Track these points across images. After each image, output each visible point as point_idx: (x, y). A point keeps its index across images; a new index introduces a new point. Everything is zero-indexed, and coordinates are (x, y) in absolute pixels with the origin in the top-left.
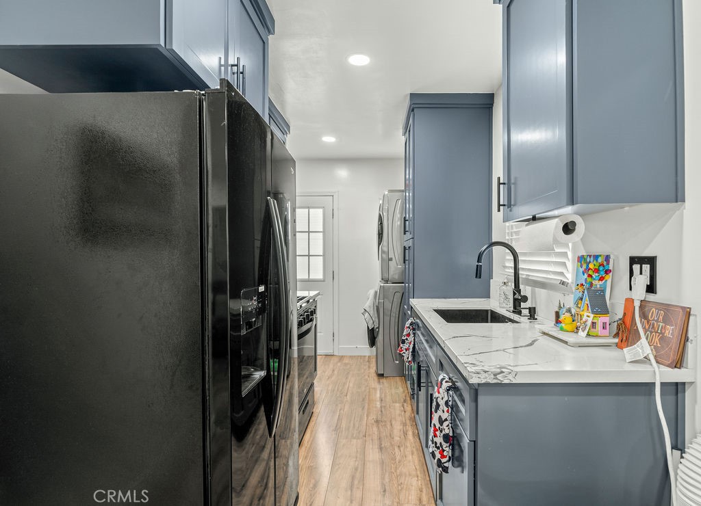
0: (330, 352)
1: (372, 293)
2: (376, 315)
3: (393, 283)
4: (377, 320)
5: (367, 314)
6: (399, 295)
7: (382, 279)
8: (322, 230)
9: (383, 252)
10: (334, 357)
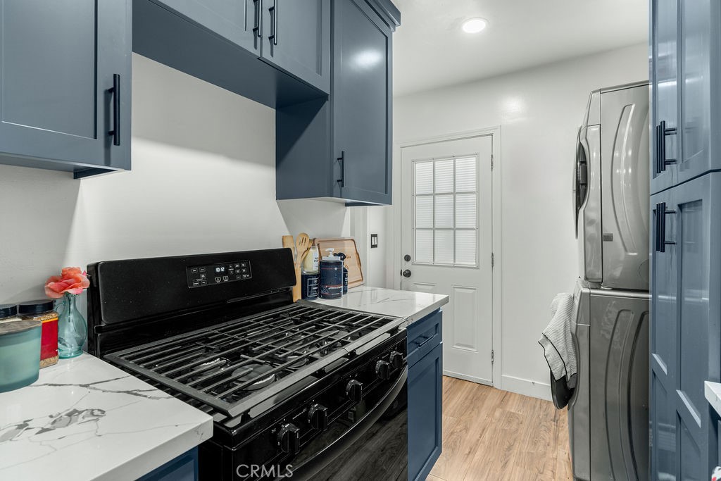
0: (486, 379)
1: (561, 301)
2: (571, 349)
3: (614, 289)
4: (573, 360)
5: (549, 347)
6: (631, 319)
7: (586, 278)
8: (475, 190)
9: (588, 222)
10: (492, 390)
